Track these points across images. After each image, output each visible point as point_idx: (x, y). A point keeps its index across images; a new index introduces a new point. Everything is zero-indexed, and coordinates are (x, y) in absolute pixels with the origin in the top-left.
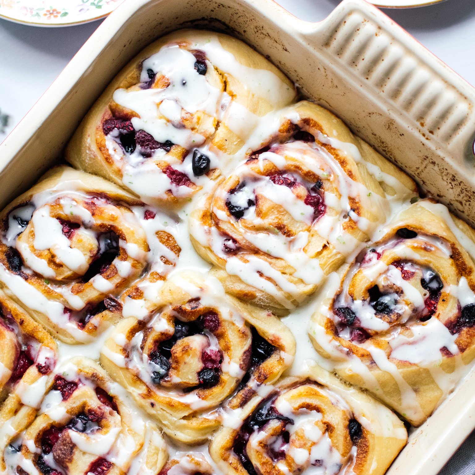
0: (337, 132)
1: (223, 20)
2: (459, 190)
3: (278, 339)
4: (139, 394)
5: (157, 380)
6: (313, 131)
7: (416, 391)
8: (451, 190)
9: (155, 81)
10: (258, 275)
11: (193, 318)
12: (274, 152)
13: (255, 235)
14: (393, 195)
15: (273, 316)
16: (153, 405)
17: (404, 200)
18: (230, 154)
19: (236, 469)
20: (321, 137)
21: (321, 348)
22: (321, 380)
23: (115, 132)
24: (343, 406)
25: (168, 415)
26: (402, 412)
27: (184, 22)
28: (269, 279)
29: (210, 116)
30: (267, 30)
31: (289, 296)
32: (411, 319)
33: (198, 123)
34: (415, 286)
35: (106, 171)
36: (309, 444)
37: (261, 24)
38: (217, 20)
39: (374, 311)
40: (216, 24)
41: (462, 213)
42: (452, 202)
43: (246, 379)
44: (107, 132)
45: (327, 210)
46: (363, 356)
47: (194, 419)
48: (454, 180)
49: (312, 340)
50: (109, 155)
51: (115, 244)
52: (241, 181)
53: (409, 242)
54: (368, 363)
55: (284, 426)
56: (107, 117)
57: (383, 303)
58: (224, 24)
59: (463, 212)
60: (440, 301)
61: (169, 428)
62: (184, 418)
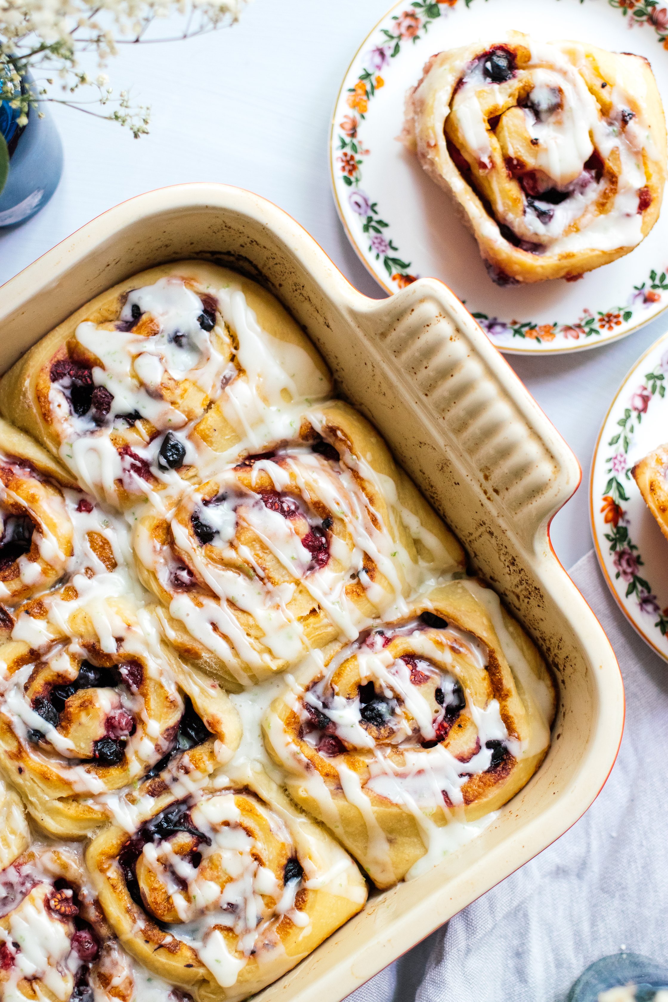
0: (373, 456)
1: (255, 262)
2: (518, 579)
3: (218, 722)
4: (6, 751)
5: (35, 739)
6: (340, 447)
7: (390, 841)
8: (508, 576)
9: (139, 324)
10: (211, 627)
11: (108, 664)
12: (277, 462)
13: (222, 573)
14: (429, 562)
15: (219, 688)
16: (20, 771)
17: (443, 572)
18: (216, 450)
19: (114, 887)
20: (348, 458)
21: (273, 750)
22: (264, 793)
23: (66, 381)
24: (284, 837)
25: (39, 790)
26: (366, 866)
27: (201, 252)
28: (225, 637)
29: (201, 389)
30: (307, 291)
31: (247, 668)
32: (408, 739)
33: (182, 396)
34: (425, 695)
35: (40, 432)
36: (224, 879)
37: (302, 281)
38: (246, 259)
39: (359, 717)
40: (246, 265)
41: (517, 611)
42: (508, 593)
43: (161, 766)
44: (55, 376)
45: (330, 561)
46: (327, 775)
47: (74, 804)
48: (513, 564)
49: (264, 735)
50: (49, 411)
51: (27, 535)
52: (221, 491)
53: (434, 633)
54: (333, 788)
55: (197, 845)
56: (60, 357)
57: (374, 709)
58: (256, 267)
59: (519, 610)
60: (455, 726)
61: (36, 808)
62: (61, 799)
